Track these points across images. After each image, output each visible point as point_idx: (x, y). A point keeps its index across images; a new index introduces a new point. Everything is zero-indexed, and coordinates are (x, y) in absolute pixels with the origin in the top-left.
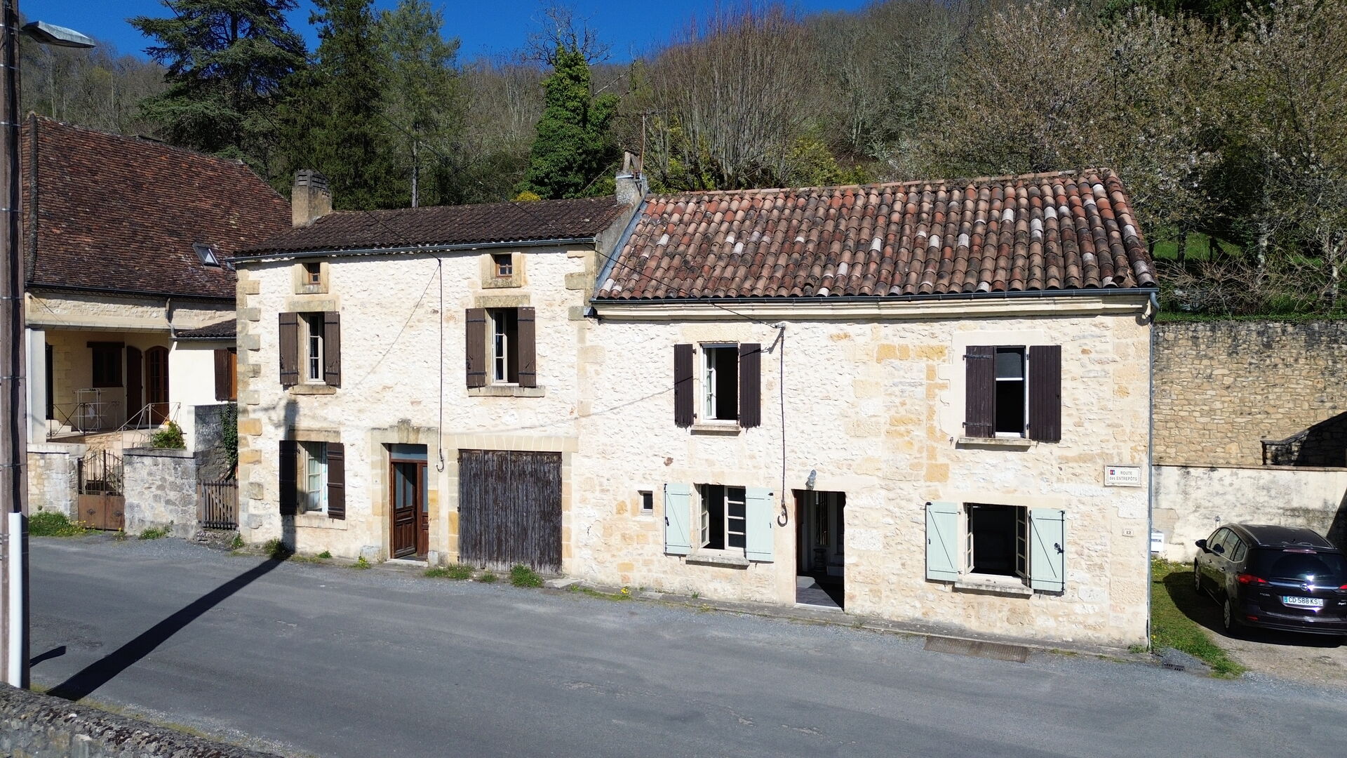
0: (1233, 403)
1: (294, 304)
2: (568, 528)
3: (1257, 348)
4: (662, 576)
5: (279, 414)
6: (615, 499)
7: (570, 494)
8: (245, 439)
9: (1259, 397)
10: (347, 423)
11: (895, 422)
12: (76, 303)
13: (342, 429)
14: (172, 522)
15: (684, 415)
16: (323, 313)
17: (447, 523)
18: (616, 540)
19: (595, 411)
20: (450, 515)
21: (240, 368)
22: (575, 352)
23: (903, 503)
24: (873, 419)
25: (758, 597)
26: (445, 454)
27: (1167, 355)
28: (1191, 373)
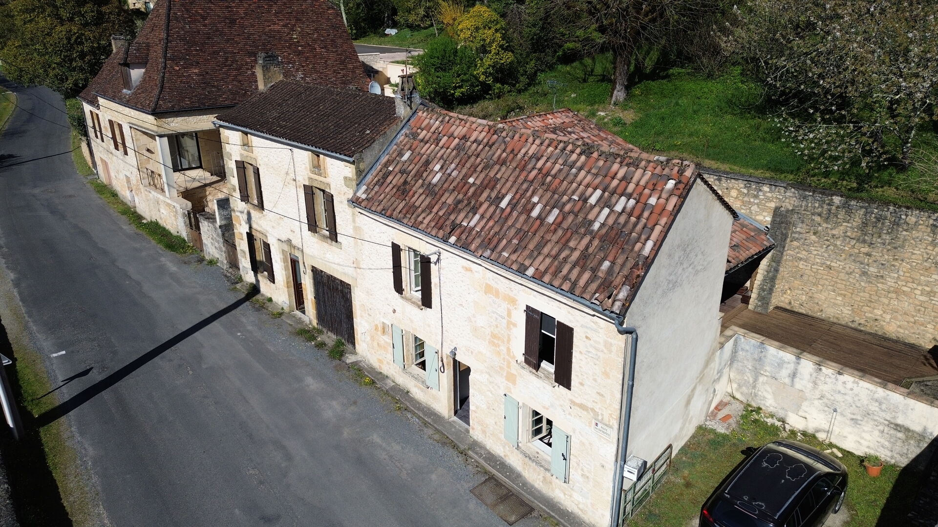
1: (241, 155)
2: (357, 328)
4: (394, 373)
5: (245, 216)
6: (374, 322)
7: (356, 310)
8: (235, 224)
10: (270, 233)
11: (493, 336)
13: (269, 236)
14: (218, 258)
15: (398, 287)
16: (252, 164)
17: (311, 303)
18: (375, 344)
19: (363, 267)
20: (312, 299)
22: (352, 227)
23: (496, 387)
24: (483, 329)
25: (434, 406)
26: (306, 265)
27: (905, 236)
28: (923, 256)
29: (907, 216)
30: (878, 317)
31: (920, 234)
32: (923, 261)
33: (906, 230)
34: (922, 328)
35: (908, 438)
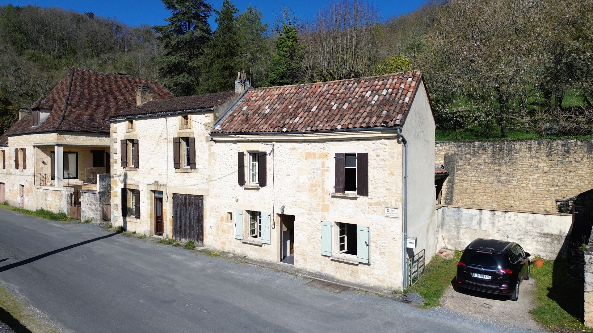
0: (549, 180)
1: (125, 136)
2: (205, 226)
3: (562, 153)
4: (235, 248)
5: (122, 178)
6: (220, 215)
7: (206, 213)
8: (113, 187)
9: (562, 178)
10: (141, 182)
11: (312, 185)
12: (75, 136)
13: (139, 184)
14: (93, 217)
15: (241, 181)
16: (133, 140)
17: (169, 222)
18: (220, 232)
19: (214, 179)
20: (170, 219)
21: (111, 161)
22: (208, 155)
23: (314, 221)
24: (304, 184)
25: (265, 259)
26: (168, 195)
27: (516, 156)
28: (528, 165)
29: (514, 145)
30: (512, 205)
31: (524, 154)
32: (528, 167)
33: (516, 153)
34: (537, 206)
35: (552, 240)
